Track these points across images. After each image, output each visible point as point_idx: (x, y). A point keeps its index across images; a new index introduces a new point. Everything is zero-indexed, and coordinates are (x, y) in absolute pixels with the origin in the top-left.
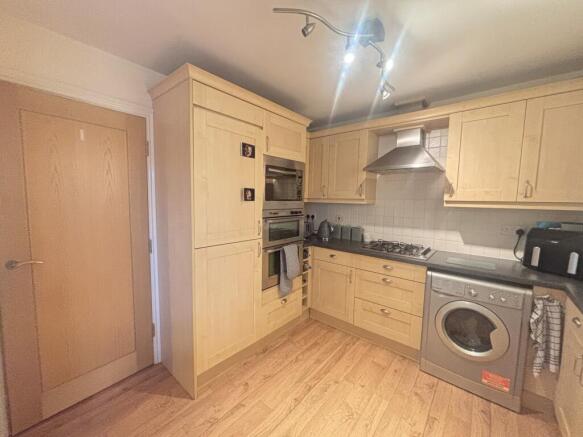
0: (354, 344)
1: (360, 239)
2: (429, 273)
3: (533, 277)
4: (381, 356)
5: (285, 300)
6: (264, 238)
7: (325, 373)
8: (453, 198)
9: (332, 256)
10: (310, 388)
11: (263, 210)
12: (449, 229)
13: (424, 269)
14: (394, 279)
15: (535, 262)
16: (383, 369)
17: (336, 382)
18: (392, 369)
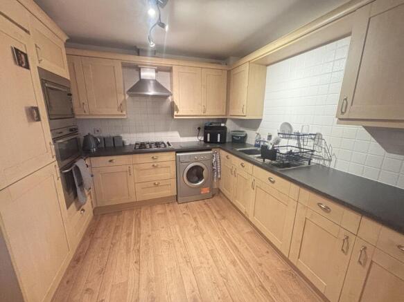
0: (140, 212)
1: (122, 145)
2: (178, 154)
3: (208, 146)
4: (159, 209)
5: (83, 210)
6: (57, 159)
7: (139, 236)
8: (178, 114)
9: (111, 161)
10: (139, 251)
11: (51, 130)
12: (173, 130)
13: (174, 153)
14: (159, 163)
15: (208, 140)
16: (165, 214)
17: (149, 236)
18: (168, 211)
